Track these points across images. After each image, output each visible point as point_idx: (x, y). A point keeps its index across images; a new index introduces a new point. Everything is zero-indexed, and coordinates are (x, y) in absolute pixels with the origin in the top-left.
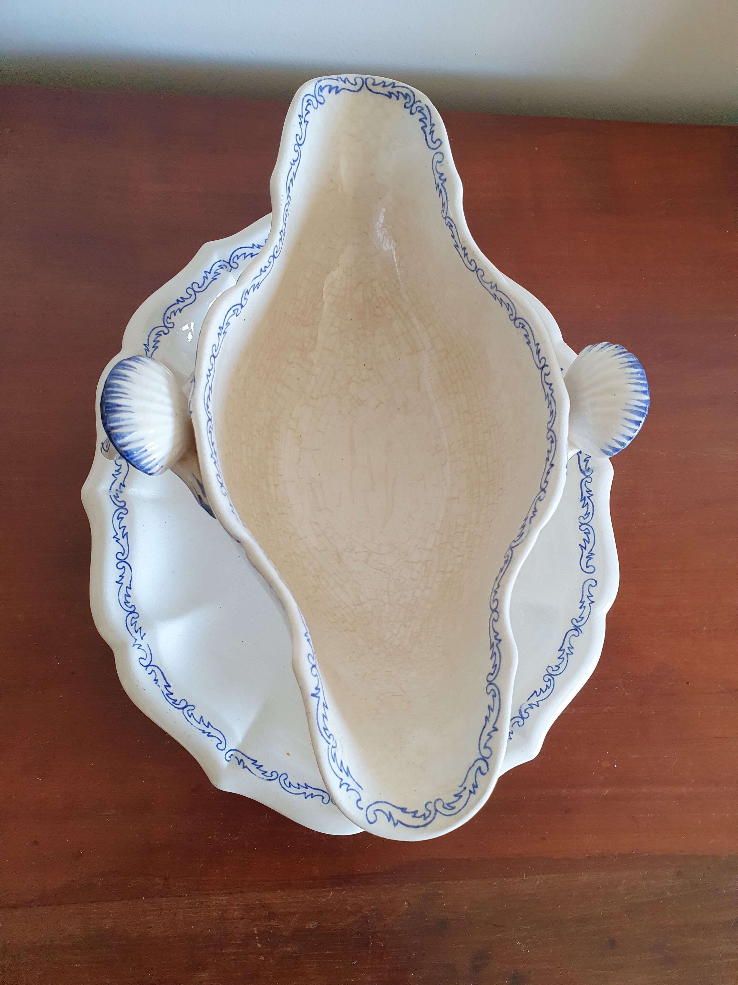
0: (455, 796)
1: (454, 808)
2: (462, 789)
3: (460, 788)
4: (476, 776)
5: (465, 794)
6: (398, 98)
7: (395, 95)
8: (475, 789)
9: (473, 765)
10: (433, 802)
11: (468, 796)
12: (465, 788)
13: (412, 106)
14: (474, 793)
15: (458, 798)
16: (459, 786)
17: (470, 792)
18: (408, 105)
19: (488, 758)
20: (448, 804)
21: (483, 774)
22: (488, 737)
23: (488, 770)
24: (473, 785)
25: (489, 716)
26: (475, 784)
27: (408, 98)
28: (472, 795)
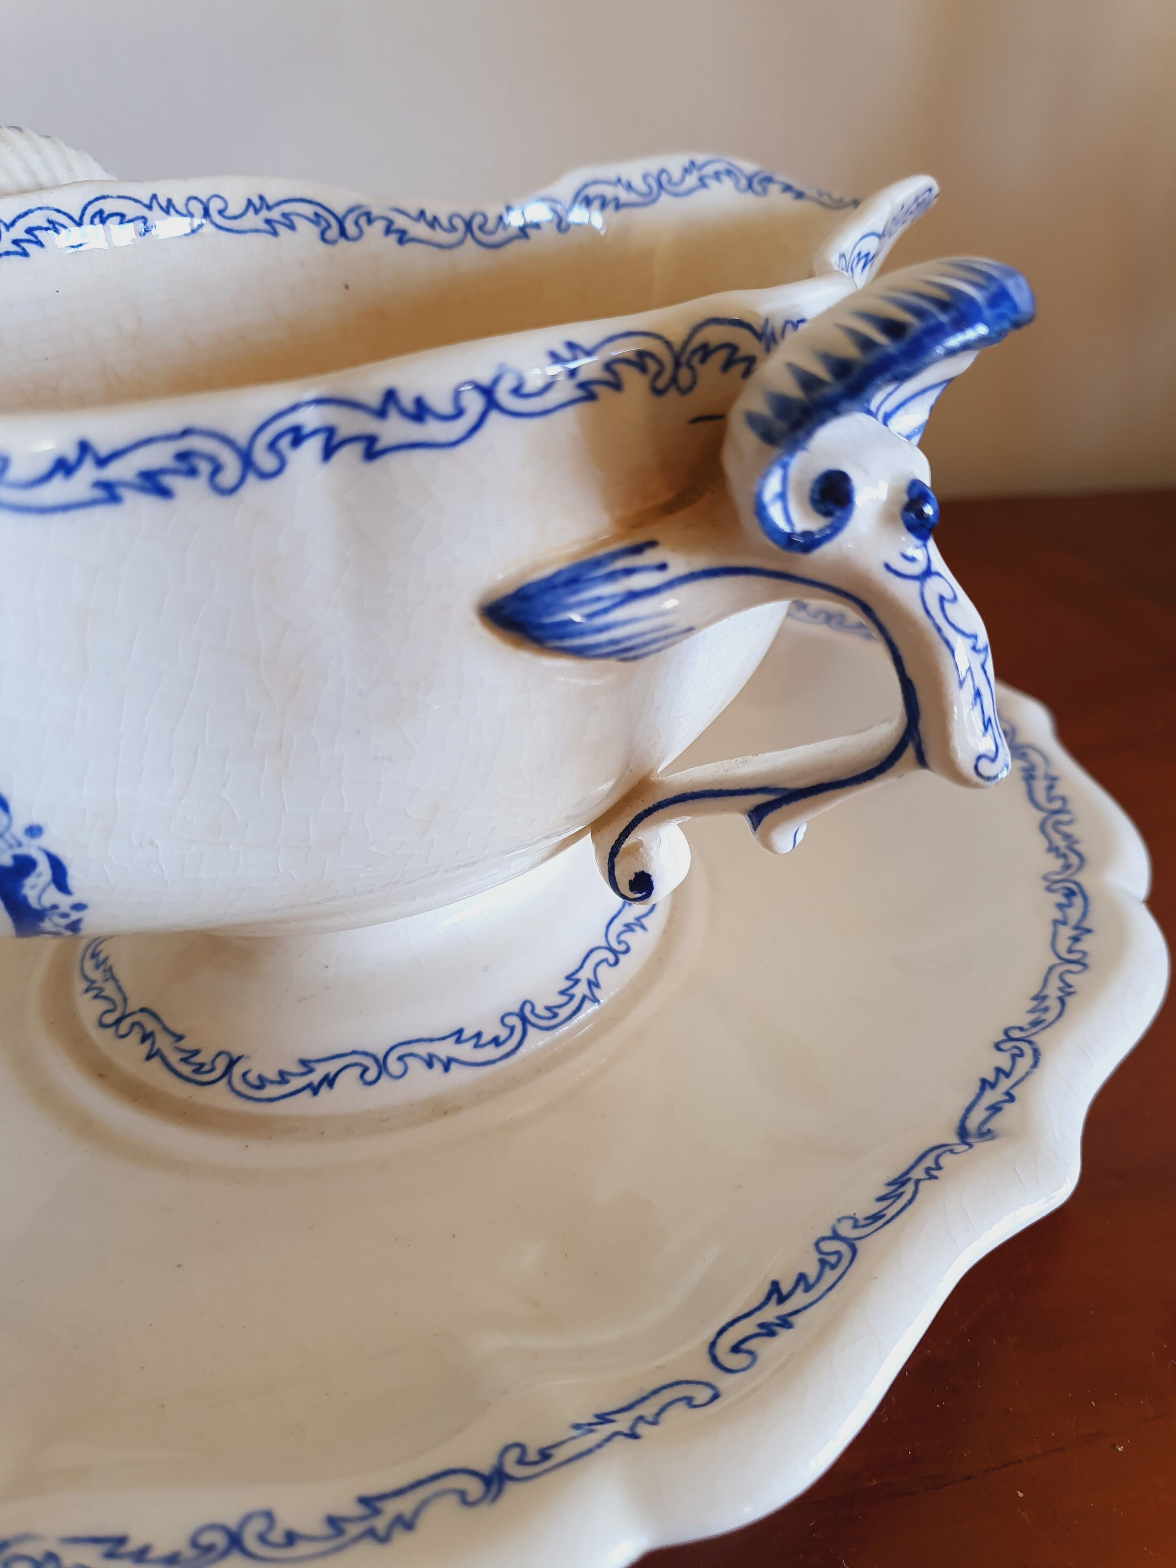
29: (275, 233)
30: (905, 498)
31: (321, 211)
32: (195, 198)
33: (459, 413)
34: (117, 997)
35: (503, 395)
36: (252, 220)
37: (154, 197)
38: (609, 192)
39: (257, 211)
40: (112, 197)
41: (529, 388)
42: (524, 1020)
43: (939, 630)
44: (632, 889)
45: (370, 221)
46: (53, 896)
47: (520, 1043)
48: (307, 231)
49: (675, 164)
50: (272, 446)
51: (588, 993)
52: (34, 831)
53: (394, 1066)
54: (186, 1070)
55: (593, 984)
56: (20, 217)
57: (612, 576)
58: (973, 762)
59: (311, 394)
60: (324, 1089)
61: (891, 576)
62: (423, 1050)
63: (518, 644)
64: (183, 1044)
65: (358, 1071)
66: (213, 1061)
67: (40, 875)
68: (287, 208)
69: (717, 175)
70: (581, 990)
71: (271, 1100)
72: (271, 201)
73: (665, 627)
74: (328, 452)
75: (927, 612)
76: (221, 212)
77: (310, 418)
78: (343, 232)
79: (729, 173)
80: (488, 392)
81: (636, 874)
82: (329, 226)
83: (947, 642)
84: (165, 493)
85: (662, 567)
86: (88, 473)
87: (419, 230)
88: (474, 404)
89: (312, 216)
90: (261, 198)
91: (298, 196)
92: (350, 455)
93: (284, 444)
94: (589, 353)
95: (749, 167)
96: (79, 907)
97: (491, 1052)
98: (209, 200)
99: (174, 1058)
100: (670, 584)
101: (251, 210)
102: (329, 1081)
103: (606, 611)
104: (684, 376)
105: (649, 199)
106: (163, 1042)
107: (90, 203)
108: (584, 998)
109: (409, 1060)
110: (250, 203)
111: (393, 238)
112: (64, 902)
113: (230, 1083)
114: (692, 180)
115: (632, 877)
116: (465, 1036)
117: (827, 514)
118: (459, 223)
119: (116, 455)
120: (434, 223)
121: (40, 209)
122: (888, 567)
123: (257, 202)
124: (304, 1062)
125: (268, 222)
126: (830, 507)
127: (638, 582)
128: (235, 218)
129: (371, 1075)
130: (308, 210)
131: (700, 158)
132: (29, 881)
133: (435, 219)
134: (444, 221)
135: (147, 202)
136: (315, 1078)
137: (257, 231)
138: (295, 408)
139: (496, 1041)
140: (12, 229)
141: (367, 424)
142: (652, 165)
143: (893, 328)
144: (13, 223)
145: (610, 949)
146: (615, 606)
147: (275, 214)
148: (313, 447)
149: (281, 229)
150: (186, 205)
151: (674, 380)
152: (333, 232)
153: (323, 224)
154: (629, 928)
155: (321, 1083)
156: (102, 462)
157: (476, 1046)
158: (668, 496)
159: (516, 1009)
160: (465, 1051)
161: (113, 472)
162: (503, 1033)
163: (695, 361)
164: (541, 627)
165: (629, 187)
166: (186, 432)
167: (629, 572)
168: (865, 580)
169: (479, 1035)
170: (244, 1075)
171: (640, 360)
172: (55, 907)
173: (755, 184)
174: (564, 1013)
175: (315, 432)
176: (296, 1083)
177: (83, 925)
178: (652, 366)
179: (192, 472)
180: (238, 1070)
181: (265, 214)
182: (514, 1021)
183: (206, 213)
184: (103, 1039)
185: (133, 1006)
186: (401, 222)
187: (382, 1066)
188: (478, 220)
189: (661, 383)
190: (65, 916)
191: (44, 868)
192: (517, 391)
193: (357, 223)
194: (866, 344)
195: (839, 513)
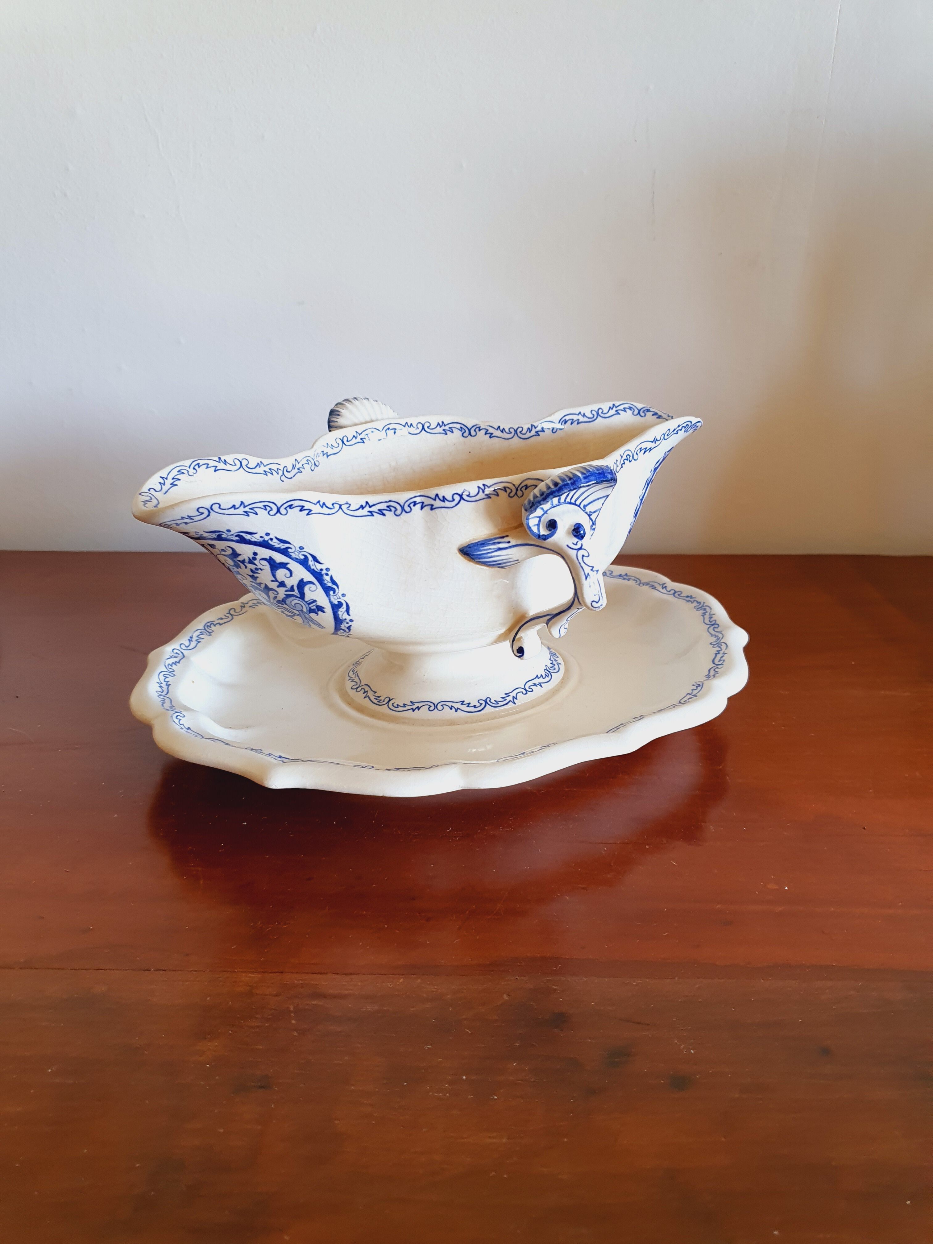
29: (446, 434)
30: (573, 528)
31: (463, 426)
32: (420, 423)
33: (454, 500)
34: (358, 681)
35: (464, 497)
36: (439, 430)
37: (407, 423)
38: (575, 418)
39: (440, 427)
40: (393, 424)
41: (471, 495)
42: (486, 702)
43: (580, 563)
44: (517, 652)
45: (480, 430)
46: (345, 616)
47: (483, 709)
48: (457, 433)
49: (605, 407)
50: (409, 506)
51: (512, 700)
52: (344, 595)
53: (439, 707)
54: (376, 701)
55: (515, 698)
56: (364, 431)
57: (494, 544)
58: (591, 602)
59: (419, 494)
60: (417, 710)
61: (569, 548)
62: (450, 704)
63: (470, 561)
64: (376, 694)
65: (428, 706)
66: (384, 700)
67: (343, 608)
68: (451, 425)
69: (624, 410)
70: (508, 699)
71: (399, 711)
72: (446, 423)
73: (509, 559)
74: (422, 508)
75: (577, 559)
76: (428, 427)
77: (418, 500)
78: (470, 434)
79: (630, 408)
80: (461, 496)
81: (519, 647)
82: (465, 431)
83: (582, 567)
84: (384, 515)
85: (509, 542)
86: (367, 509)
87: (498, 433)
88: (457, 498)
89: (459, 428)
90: (443, 422)
91: (455, 421)
92: (427, 509)
93: (412, 505)
94: (489, 487)
95: (640, 406)
96: (351, 621)
97: (473, 709)
98: (424, 423)
99: (372, 698)
100: (510, 547)
101: (439, 426)
102: (418, 708)
103: (492, 552)
104: (520, 493)
105: (592, 420)
106: (370, 694)
107: (386, 426)
108: (510, 701)
109: (444, 706)
110: (438, 424)
111: (488, 436)
112: (348, 618)
113: (388, 705)
114: (612, 412)
115: (518, 648)
116: (464, 703)
117: (550, 530)
118: (512, 430)
119: (374, 505)
120: (503, 431)
121: (370, 428)
122: (568, 546)
123: (441, 424)
124: (411, 702)
125: (444, 430)
126: (550, 528)
127: (501, 546)
128: (433, 429)
129: (431, 709)
130: (458, 426)
131: (617, 404)
132: (341, 610)
133: (504, 429)
134: (507, 430)
135: (404, 425)
136: (414, 707)
137: (440, 433)
138: (415, 497)
139: (475, 706)
140: (361, 435)
141: (431, 502)
142: (595, 407)
143: (556, 484)
144: (361, 433)
145: (525, 689)
146: (494, 552)
147: (447, 428)
148: (419, 506)
149: (448, 432)
150: (417, 425)
151: (516, 494)
152: (466, 434)
153: (463, 431)
154: (535, 685)
155: (416, 709)
156: (370, 507)
157: (468, 706)
158: (516, 525)
159: (484, 699)
160: (464, 707)
161: (372, 509)
162: (478, 705)
163: (523, 489)
164: (473, 555)
165: (584, 415)
166: (390, 501)
167: (499, 543)
168: (562, 549)
169: (469, 704)
170: (393, 704)
171: (505, 489)
172: (345, 619)
173: (641, 413)
174: (501, 704)
175: (419, 503)
176: (408, 708)
177: (352, 628)
178: (509, 491)
179: (390, 510)
180: (391, 702)
181: (443, 427)
182: (484, 703)
183: (423, 428)
184: (352, 693)
185: (362, 684)
186: (491, 430)
187: (436, 707)
188: (520, 429)
189: (512, 495)
190: (347, 623)
191: (344, 606)
192: (468, 496)
193: (475, 431)
194: (549, 488)
195: (553, 530)
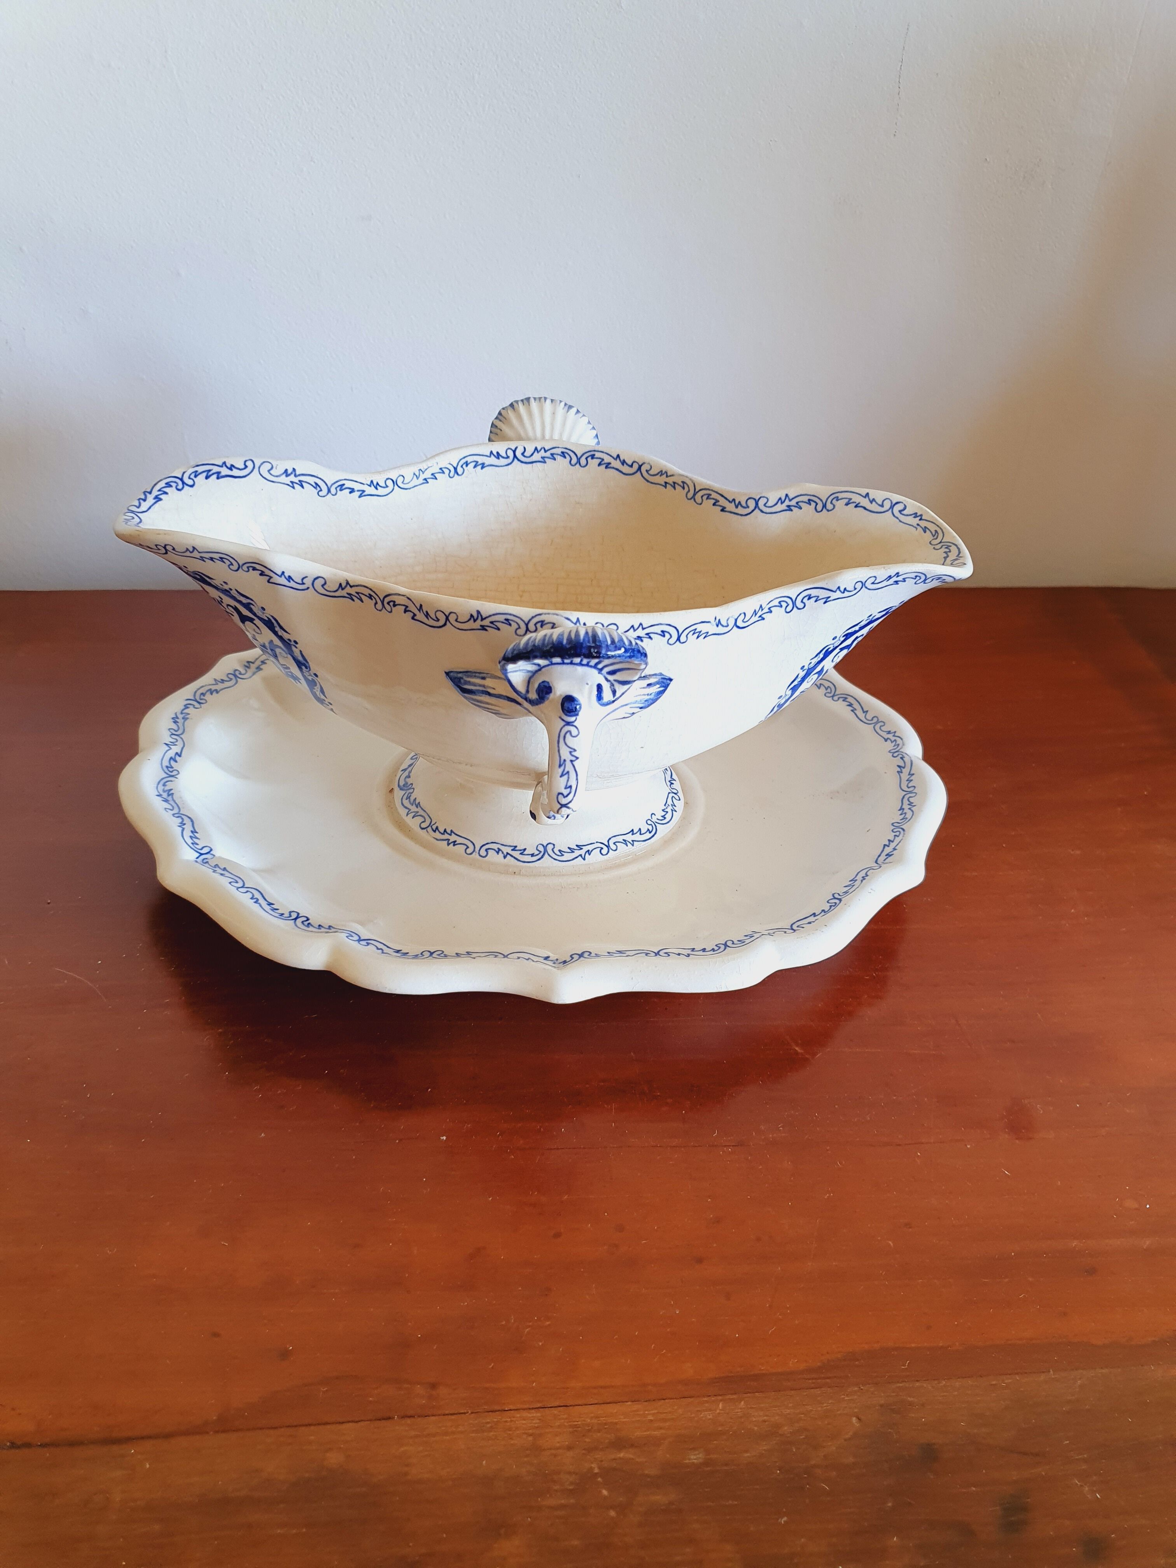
0: (925, 532)
1: (936, 531)
2: (918, 527)
3: (918, 529)
4: (907, 515)
5: (923, 524)
6: (166, 493)
7: (161, 494)
8: (918, 515)
9: (897, 518)
10: (933, 546)
11: (924, 521)
12: (918, 525)
13: (183, 483)
14: (921, 515)
15: (927, 530)
16: (917, 530)
17: (921, 519)
18: (180, 487)
19: (892, 503)
20: (934, 536)
21: (905, 508)
22: (874, 503)
23: (902, 503)
24: (915, 517)
25: (855, 503)
26: (913, 516)
27: (172, 484)
28: (923, 518)
